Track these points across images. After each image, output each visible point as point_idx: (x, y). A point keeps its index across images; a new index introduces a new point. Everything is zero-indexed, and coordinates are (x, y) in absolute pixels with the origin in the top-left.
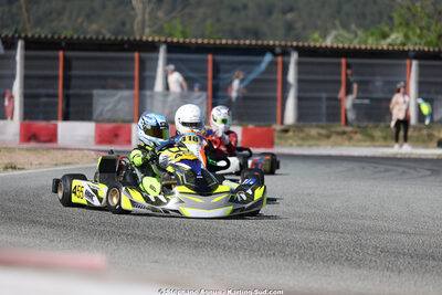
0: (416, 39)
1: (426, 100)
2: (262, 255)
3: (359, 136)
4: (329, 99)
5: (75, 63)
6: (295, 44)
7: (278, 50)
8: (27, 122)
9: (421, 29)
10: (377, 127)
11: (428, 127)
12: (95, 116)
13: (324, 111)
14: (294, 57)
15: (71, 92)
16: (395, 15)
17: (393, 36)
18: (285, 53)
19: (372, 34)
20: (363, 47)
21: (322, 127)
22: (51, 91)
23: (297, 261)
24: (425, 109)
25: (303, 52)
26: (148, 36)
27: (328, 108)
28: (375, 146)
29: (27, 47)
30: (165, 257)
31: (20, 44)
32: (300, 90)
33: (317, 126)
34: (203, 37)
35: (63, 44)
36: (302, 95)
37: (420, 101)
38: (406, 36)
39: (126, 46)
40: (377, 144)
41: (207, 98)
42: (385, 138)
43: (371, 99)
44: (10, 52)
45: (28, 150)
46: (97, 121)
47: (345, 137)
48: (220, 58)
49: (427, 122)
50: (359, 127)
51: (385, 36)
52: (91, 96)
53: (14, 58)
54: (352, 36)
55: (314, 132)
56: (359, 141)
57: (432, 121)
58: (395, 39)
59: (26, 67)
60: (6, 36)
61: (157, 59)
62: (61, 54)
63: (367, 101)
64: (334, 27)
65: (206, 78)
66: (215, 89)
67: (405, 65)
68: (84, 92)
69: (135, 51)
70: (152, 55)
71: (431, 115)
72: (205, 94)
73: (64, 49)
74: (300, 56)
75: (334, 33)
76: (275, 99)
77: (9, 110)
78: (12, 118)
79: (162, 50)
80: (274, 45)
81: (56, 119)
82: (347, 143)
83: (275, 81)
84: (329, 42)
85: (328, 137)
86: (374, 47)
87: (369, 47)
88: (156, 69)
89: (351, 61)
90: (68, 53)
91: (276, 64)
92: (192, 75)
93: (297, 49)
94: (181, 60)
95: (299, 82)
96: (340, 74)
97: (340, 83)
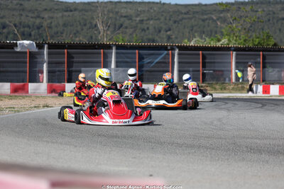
0: (234, 42)
1: (240, 71)
3: (209, 88)
4: (193, 71)
6: (177, 45)
7: (169, 48)
8: (50, 84)
9: (236, 37)
10: (217, 83)
11: (242, 83)
14: (177, 51)
15: (71, 69)
16: (223, 30)
17: (223, 41)
18: (173, 49)
19: (212, 40)
22: (61, 69)
24: (240, 75)
25: (181, 48)
26: (106, 41)
29: (49, 48)
31: (46, 46)
32: (179, 67)
34: (136, 42)
35: (67, 46)
36: (182, 69)
37: (237, 71)
38: (229, 40)
39: (97, 47)
42: (221, 89)
43: (214, 71)
44: (41, 51)
48: (142, 52)
49: (241, 81)
50: (208, 84)
51: (219, 41)
52: (80, 71)
53: (43, 53)
54: (203, 41)
56: (209, 90)
57: (243, 80)
59: (49, 58)
60: (39, 43)
61: (112, 53)
62: (66, 50)
63: (212, 72)
65: (136, 62)
66: (140, 67)
67: (230, 54)
68: (77, 69)
69: (101, 49)
70: (109, 51)
71: (243, 77)
74: (179, 50)
75: (194, 39)
77: (41, 78)
79: (114, 48)
80: (167, 45)
81: (64, 82)
83: (168, 63)
84: (192, 44)
86: (215, 46)
87: (212, 46)
88: (111, 57)
89: (204, 52)
90: (69, 50)
91: (168, 54)
92: (128, 60)
93: (178, 47)
94: (123, 53)
95: (179, 63)
96: (199, 58)
97: (199, 63)
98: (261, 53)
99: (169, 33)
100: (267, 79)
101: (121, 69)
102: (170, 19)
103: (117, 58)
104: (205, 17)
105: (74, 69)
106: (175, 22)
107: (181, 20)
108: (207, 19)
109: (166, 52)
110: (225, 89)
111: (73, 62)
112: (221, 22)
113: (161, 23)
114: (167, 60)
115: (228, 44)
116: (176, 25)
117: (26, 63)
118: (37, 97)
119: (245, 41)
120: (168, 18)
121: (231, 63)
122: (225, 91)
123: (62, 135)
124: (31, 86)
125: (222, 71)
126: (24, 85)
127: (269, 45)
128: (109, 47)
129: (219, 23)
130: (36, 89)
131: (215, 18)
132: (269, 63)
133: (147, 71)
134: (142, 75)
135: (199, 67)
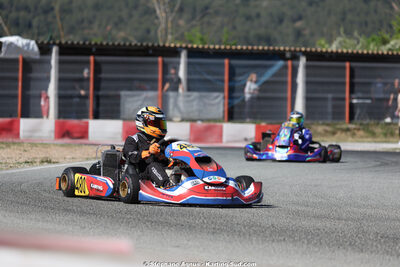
2: (273, 241)
3: (361, 133)
4: (334, 99)
5: (104, 67)
6: (303, 49)
7: (288, 55)
8: (61, 120)
10: (378, 124)
12: (122, 116)
13: (330, 110)
14: (303, 61)
15: (101, 93)
16: (394, 23)
17: (392, 43)
18: (295, 57)
19: (373, 40)
20: (365, 52)
21: (328, 125)
23: (305, 246)
25: (311, 56)
26: (168, 42)
27: (334, 107)
28: (375, 142)
29: (61, 53)
30: (186, 242)
31: (55, 50)
32: (307, 91)
33: (323, 124)
34: (220, 43)
35: (94, 50)
36: (309, 95)
39: (151, 52)
40: (378, 140)
41: (224, 98)
42: (385, 135)
44: (45, 57)
45: (62, 145)
46: (124, 120)
47: (349, 133)
48: (235, 62)
50: (361, 124)
51: (385, 42)
52: (119, 97)
53: (49, 62)
54: (355, 42)
55: (320, 129)
56: (362, 137)
58: (394, 44)
59: (60, 71)
60: (42, 43)
61: (179, 63)
62: (92, 58)
63: (369, 101)
64: (339, 34)
65: (223, 81)
66: (231, 90)
68: (112, 93)
69: (158, 56)
70: (174, 60)
72: (221, 95)
73: (94, 54)
74: (307, 60)
75: (339, 39)
76: (285, 99)
77: (44, 109)
78: (47, 117)
79: (184, 55)
80: (285, 50)
81: (87, 117)
82: (350, 139)
83: (286, 83)
84: (334, 48)
85: (334, 133)
86: (375, 52)
87: (370, 52)
89: (354, 64)
90: (99, 58)
91: (286, 67)
92: (209, 77)
93: (305, 53)
94: (201, 64)
95: (308, 83)
96: (344, 76)
97: (344, 84)
99: (299, 24)
101: (195, 94)
103: (188, 72)
106: (311, 4)
109: (281, 63)
110: (393, 134)
114: (282, 79)
116: (313, 8)
117: (16, 79)
118: (34, 145)
122: (391, 139)
124: (25, 124)
126: (11, 123)
128: (174, 53)
130: (33, 130)
135: (344, 92)
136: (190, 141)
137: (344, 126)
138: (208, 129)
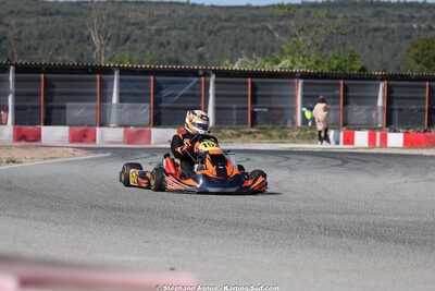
0: (300, 64)
3: (261, 135)
4: (238, 109)
6: (213, 68)
7: (201, 73)
8: (18, 127)
9: (304, 57)
10: (274, 128)
12: (68, 121)
13: (234, 117)
14: (213, 78)
15: (50, 104)
16: (283, 46)
17: (283, 63)
18: (206, 74)
19: (267, 61)
20: (263, 70)
21: (234, 129)
22: (35, 104)
24: (308, 115)
25: (219, 73)
26: (104, 62)
29: (16, 72)
31: (12, 68)
32: (216, 102)
33: (230, 128)
34: (150, 63)
35: (44, 69)
36: (219, 105)
37: (304, 109)
38: (293, 62)
39: (90, 70)
40: (274, 141)
41: (150, 108)
42: (280, 137)
43: (270, 109)
44: (5, 75)
45: (22, 147)
46: (70, 126)
47: (251, 136)
48: (159, 78)
49: (310, 124)
50: (260, 128)
51: (277, 62)
52: (64, 108)
53: (8, 79)
54: (253, 62)
55: (228, 132)
56: (261, 139)
58: (285, 64)
59: (16, 86)
61: (113, 80)
62: (42, 76)
63: (266, 110)
64: (241, 56)
65: (149, 95)
66: (156, 102)
67: (294, 84)
68: (61, 104)
69: (96, 74)
70: (109, 76)
72: (148, 106)
73: (44, 73)
74: (217, 76)
75: (240, 60)
77: (4, 118)
79: (116, 73)
80: (198, 69)
81: (40, 124)
82: (252, 140)
83: (200, 96)
84: (236, 67)
85: (239, 136)
88: (112, 87)
89: (254, 80)
90: (48, 76)
91: (199, 83)
92: (136, 90)
93: (215, 71)
94: (130, 81)
95: (216, 96)
96: (247, 90)
97: (247, 96)
98: (342, 82)
99: (200, 49)
100: (350, 122)
101: (126, 105)
102: (203, 29)
103: (120, 87)
104: (257, 25)
105: (55, 104)
106: (210, 33)
107: (219, 30)
108: (258, 29)
109: (196, 79)
110: (286, 136)
111: (53, 94)
112: (281, 35)
113: (189, 34)
114: (197, 92)
115: (292, 68)
116: (212, 37)
119: (317, 63)
120: (199, 27)
121: (295, 97)
122: (285, 140)
123: (37, 206)
125: (282, 109)
127: (352, 69)
128: (109, 71)
129: (277, 36)
131: (271, 28)
132: (353, 97)
133: (167, 108)
134: (160, 114)
135: (247, 102)
136: (124, 143)
137: (247, 130)
138: (139, 133)
